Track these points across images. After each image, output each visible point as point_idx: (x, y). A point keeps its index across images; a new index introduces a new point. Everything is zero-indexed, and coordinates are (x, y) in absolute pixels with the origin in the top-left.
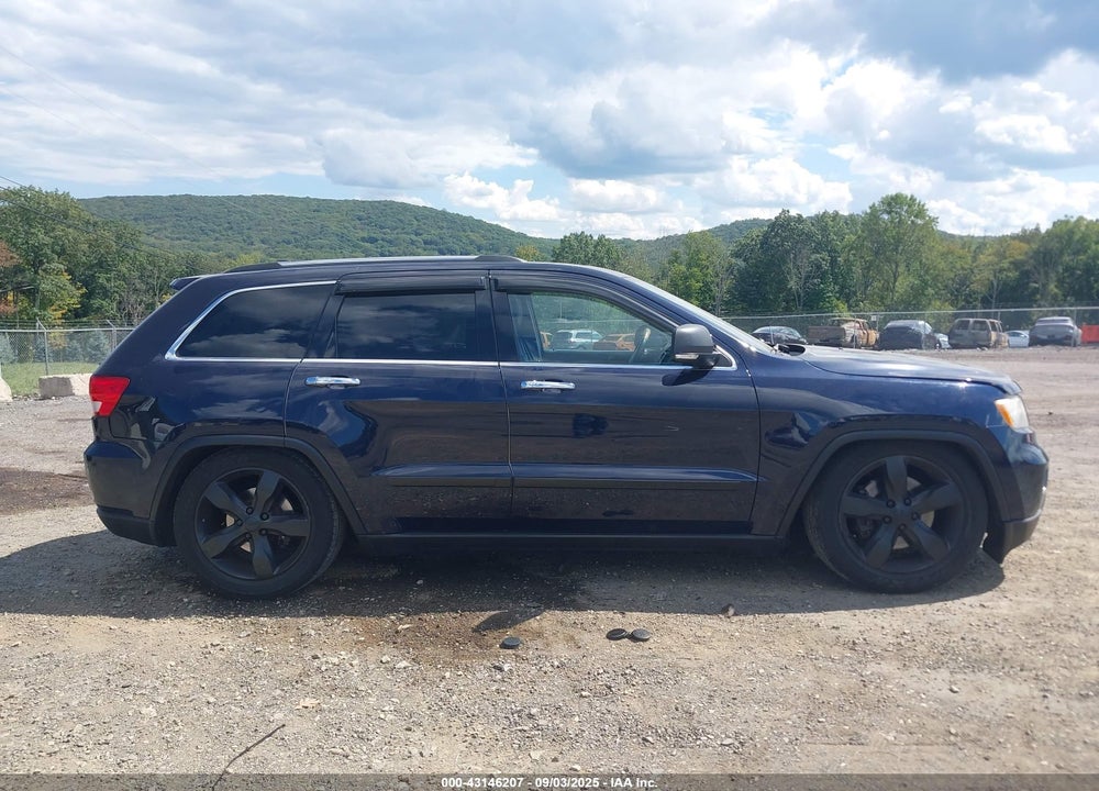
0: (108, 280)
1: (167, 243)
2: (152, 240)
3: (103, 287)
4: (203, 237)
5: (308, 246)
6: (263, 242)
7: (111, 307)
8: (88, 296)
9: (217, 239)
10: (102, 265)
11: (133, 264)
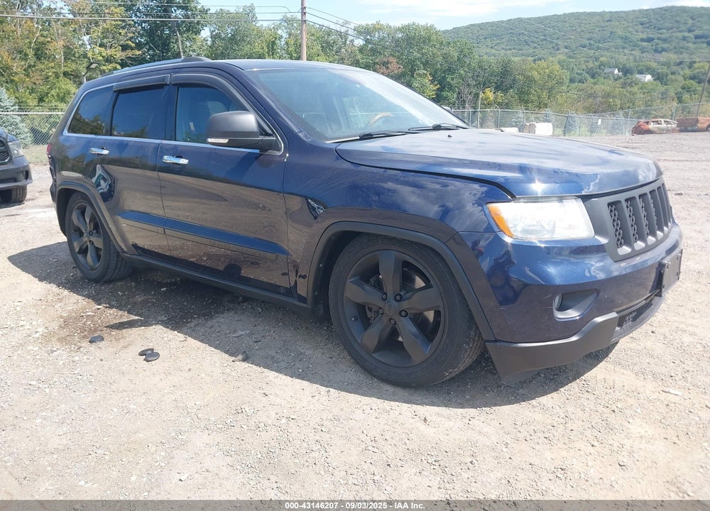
0: (452, 79)
1: (502, 52)
2: (494, 51)
3: (450, 84)
4: (527, 47)
5: (598, 48)
6: (566, 47)
7: (453, 97)
8: (441, 89)
9: (535, 48)
10: (450, 70)
11: (469, 68)
